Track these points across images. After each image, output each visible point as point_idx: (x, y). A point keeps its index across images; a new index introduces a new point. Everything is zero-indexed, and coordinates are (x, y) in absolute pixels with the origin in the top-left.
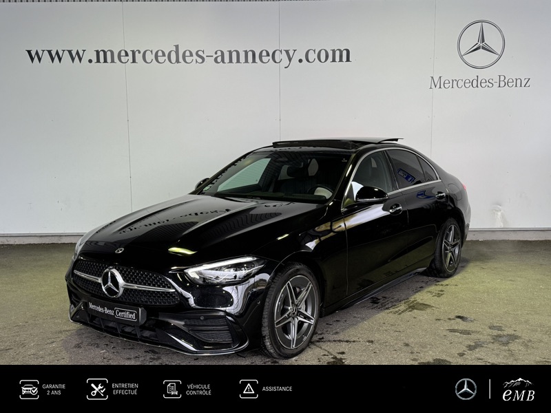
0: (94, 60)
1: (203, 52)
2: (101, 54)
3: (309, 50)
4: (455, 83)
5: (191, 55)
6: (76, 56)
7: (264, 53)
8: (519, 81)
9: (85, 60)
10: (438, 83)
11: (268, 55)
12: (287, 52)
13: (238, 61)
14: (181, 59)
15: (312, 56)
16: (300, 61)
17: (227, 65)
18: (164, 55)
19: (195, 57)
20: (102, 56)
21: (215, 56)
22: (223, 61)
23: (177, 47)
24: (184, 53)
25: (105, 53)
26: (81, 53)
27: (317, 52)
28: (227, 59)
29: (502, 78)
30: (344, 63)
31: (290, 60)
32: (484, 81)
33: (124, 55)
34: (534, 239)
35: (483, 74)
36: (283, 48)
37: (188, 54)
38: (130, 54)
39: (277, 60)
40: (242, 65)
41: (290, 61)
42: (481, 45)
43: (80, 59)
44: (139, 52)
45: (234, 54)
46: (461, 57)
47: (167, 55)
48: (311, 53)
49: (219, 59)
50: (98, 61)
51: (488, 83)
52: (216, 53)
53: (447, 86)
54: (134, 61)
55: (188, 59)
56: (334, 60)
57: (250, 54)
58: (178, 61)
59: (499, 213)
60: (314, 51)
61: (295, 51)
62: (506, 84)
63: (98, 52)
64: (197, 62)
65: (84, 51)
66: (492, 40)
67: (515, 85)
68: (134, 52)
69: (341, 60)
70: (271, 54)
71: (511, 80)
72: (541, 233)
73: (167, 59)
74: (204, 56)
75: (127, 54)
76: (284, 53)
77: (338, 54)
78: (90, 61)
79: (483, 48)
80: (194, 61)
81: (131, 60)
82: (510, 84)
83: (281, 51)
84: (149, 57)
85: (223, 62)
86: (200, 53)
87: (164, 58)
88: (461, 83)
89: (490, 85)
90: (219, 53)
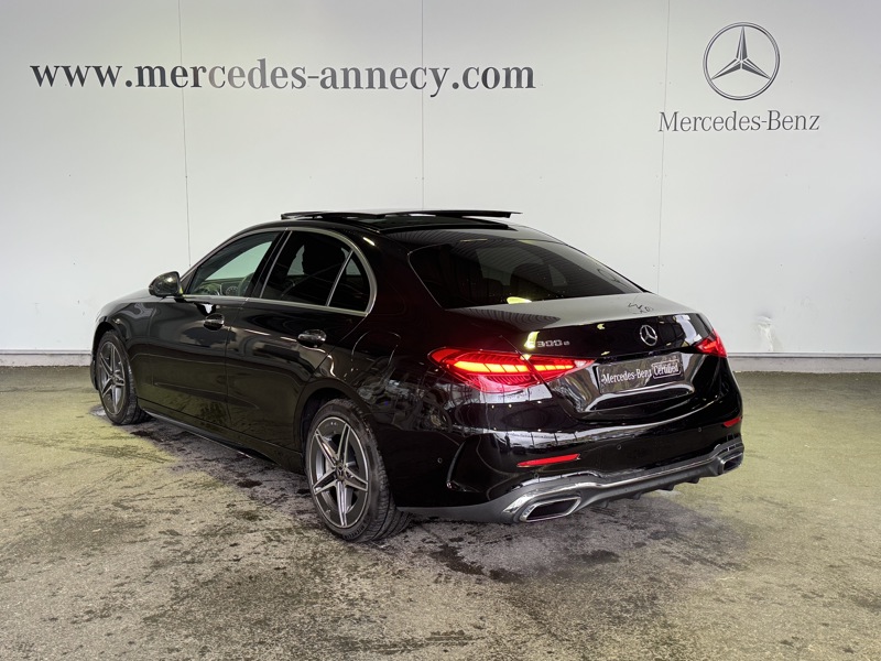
0: (135, 82)
1: (303, 70)
2: (146, 73)
3: (469, 69)
4: (699, 122)
5: (285, 75)
6: (106, 76)
7: (399, 73)
8: (801, 120)
9: (121, 81)
10: (672, 122)
11: (404, 76)
12: (435, 71)
13: (358, 86)
14: (269, 82)
15: (474, 78)
16: (456, 86)
17: (341, 92)
18: (242, 75)
19: (290, 78)
20: (148, 76)
21: (322, 77)
22: (334, 85)
23: (263, 62)
24: (274, 71)
25: (152, 71)
26: (114, 72)
27: (481, 72)
28: (340, 82)
29: (774, 116)
30: (525, 90)
31: (439, 83)
32: (745, 120)
33: (181, 74)
34: (823, 372)
35: (744, 109)
36: (428, 66)
37: (279, 73)
38: (190, 73)
39: (419, 85)
40: (364, 92)
41: (439, 86)
42: (742, 62)
43: (113, 81)
44: (204, 70)
45: (352, 75)
46: (710, 80)
47: (246, 74)
48: (472, 74)
49: (328, 82)
50: (141, 83)
51: (751, 124)
52: (323, 72)
53: (685, 127)
54: (196, 84)
55: (280, 82)
56: (508, 85)
57: (377, 75)
58: (264, 85)
59: (767, 330)
60: (477, 70)
61: (447, 69)
62: (781, 124)
63: (140, 70)
64: (293, 86)
65: (119, 67)
66: (760, 54)
67: (794, 127)
68: (195, 70)
69: (519, 85)
70: (409, 75)
71: (788, 119)
72: (834, 361)
73: (247, 83)
74: (305, 77)
75: (185, 74)
76: (429, 72)
77: (514, 74)
78: (129, 84)
79: (745, 68)
80: (290, 85)
81: (191, 82)
82: (787, 125)
83: (425, 71)
84: (220, 77)
85: (335, 87)
86: (299, 72)
87: (242, 80)
88: (708, 123)
89: (756, 126)
90: (328, 73)
